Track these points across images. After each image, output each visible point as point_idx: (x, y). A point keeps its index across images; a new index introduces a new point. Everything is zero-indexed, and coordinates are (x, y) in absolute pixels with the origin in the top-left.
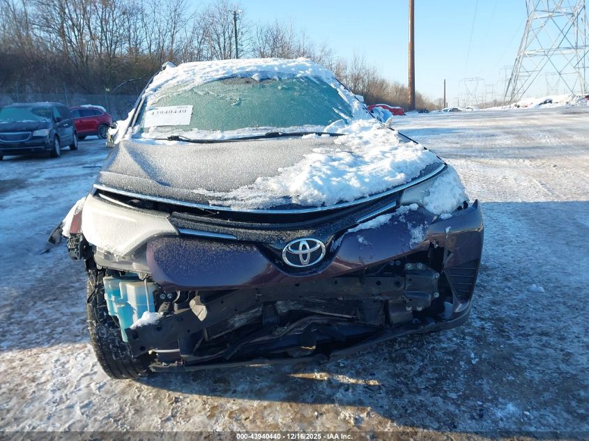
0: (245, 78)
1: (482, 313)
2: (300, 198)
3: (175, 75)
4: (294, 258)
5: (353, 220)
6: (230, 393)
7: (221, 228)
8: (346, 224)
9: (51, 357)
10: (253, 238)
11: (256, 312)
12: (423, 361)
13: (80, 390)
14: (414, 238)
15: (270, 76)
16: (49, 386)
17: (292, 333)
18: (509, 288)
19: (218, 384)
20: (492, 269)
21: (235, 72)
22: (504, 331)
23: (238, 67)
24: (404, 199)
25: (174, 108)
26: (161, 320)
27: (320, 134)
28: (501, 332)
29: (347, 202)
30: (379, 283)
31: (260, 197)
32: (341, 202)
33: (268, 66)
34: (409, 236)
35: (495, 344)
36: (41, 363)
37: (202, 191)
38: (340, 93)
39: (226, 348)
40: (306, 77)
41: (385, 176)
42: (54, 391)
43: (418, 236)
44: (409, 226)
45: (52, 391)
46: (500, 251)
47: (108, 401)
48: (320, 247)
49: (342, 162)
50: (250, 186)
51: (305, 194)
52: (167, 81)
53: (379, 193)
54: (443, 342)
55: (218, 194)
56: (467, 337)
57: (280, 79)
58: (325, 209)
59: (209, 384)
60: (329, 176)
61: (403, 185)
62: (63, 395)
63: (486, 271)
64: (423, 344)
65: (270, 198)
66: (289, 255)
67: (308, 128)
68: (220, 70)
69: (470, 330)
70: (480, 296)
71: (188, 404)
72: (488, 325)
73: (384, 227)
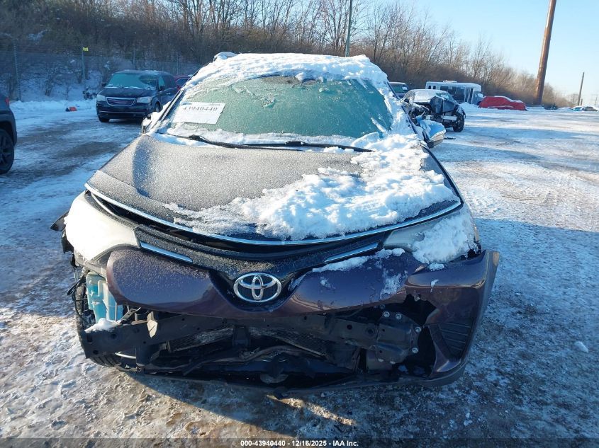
0: (289, 77)
1: (504, 365)
2: (266, 228)
3: (219, 69)
4: (246, 292)
5: (321, 258)
6: (199, 402)
7: (182, 248)
8: (312, 263)
9: (62, 328)
10: (208, 265)
11: (227, 331)
12: (410, 409)
13: (70, 368)
14: (387, 288)
15: (315, 76)
16: (46, 359)
17: (259, 360)
18: (551, 341)
19: (193, 390)
20: (540, 314)
21: (280, 70)
22: (518, 393)
23: (285, 64)
24: (388, 242)
25: (206, 105)
26: (116, 328)
27: (344, 148)
28: (514, 393)
29: (317, 238)
30: (349, 327)
31: (225, 221)
32: (310, 237)
33: (317, 65)
34: (381, 284)
35: (501, 407)
36: (51, 333)
37: (173, 207)
38: (386, 101)
39: (188, 363)
40: (355, 80)
41: (374, 213)
42: (48, 364)
43: (393, 286)
44: (385, 273)
45: (47, 363)
46: (560, 293)
47: (89, 385)
48: (276, 284)
49: (336, 189)
50: (223, 207)
51: (272, 224)
52: (210, 75)
53: (359, 232)
54: (443, 392)
55: (186, 212)
56: (472, 392)
57: (325, 80)
58: (289, 243)
59: (184, 388)
60: (309, 206)
61: (392, 225)
62: (55, 369)
63: (532, 315)
64: (420, 389)
65: (236, 223)
66: (240, 287)
67: (336, 140)
68: (265, 67)
69: (479, 384)
70: (511, 344)
71: (157, 404)
72: (504, 382)
73: (354, 271)
